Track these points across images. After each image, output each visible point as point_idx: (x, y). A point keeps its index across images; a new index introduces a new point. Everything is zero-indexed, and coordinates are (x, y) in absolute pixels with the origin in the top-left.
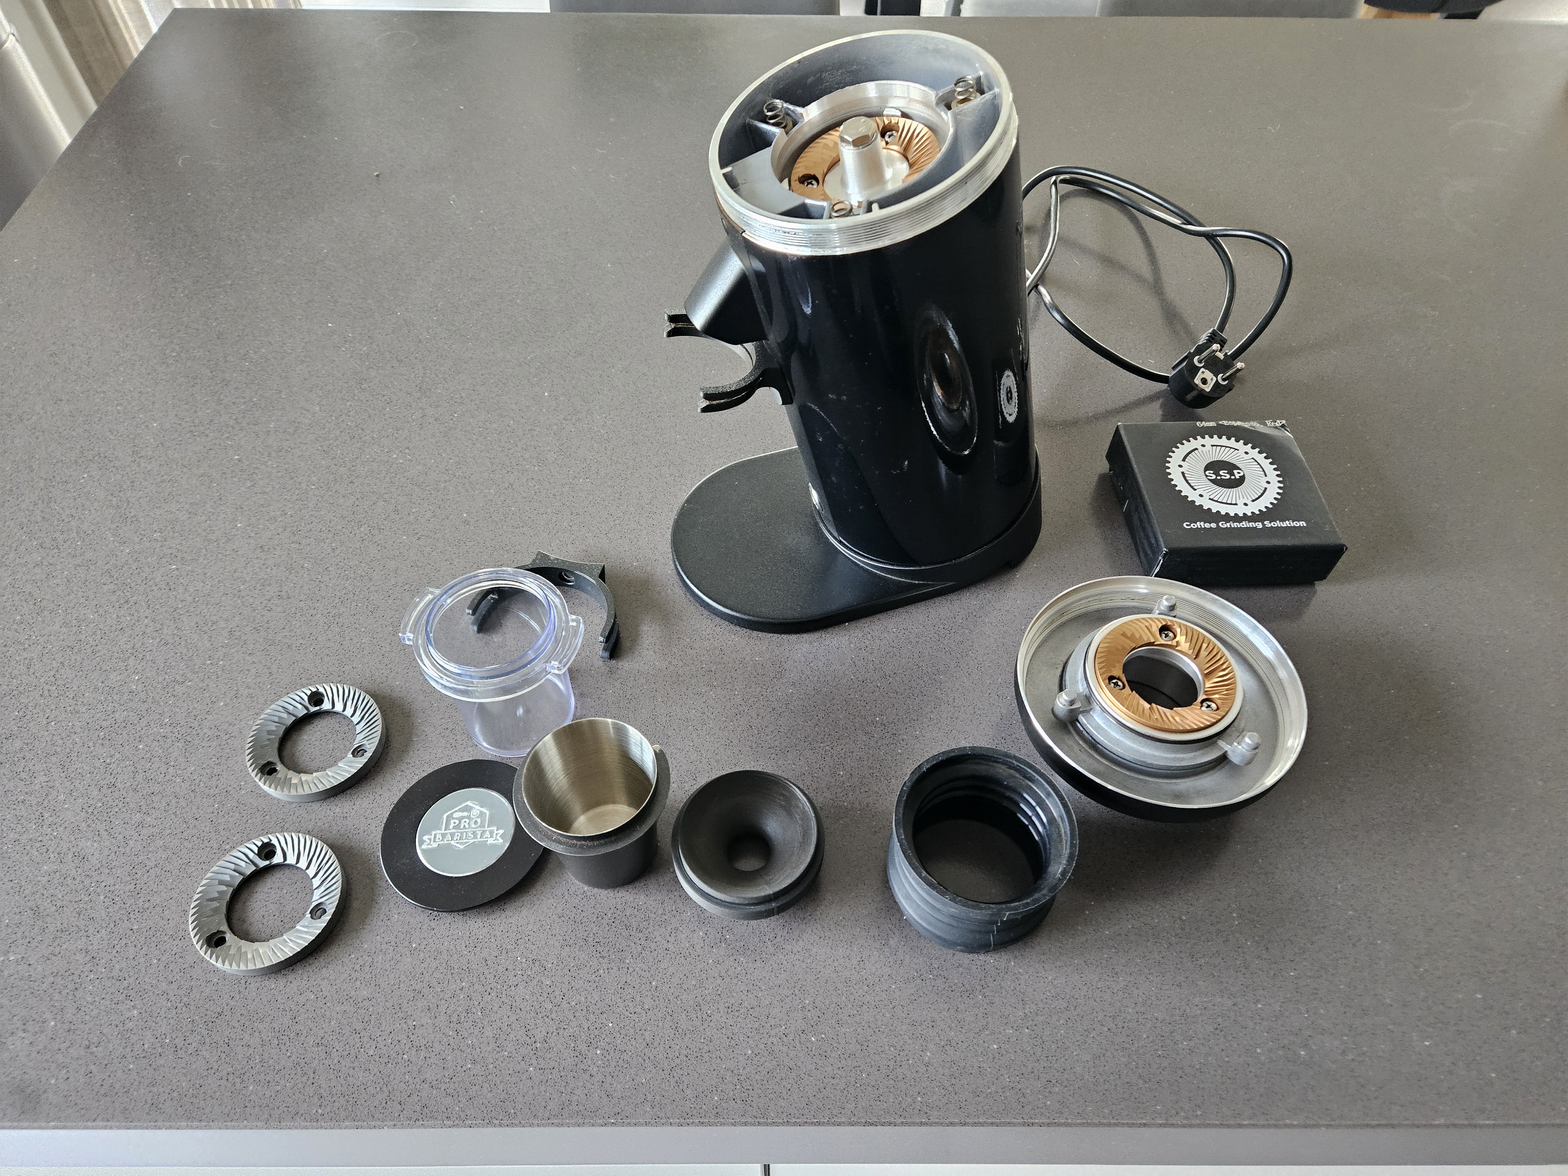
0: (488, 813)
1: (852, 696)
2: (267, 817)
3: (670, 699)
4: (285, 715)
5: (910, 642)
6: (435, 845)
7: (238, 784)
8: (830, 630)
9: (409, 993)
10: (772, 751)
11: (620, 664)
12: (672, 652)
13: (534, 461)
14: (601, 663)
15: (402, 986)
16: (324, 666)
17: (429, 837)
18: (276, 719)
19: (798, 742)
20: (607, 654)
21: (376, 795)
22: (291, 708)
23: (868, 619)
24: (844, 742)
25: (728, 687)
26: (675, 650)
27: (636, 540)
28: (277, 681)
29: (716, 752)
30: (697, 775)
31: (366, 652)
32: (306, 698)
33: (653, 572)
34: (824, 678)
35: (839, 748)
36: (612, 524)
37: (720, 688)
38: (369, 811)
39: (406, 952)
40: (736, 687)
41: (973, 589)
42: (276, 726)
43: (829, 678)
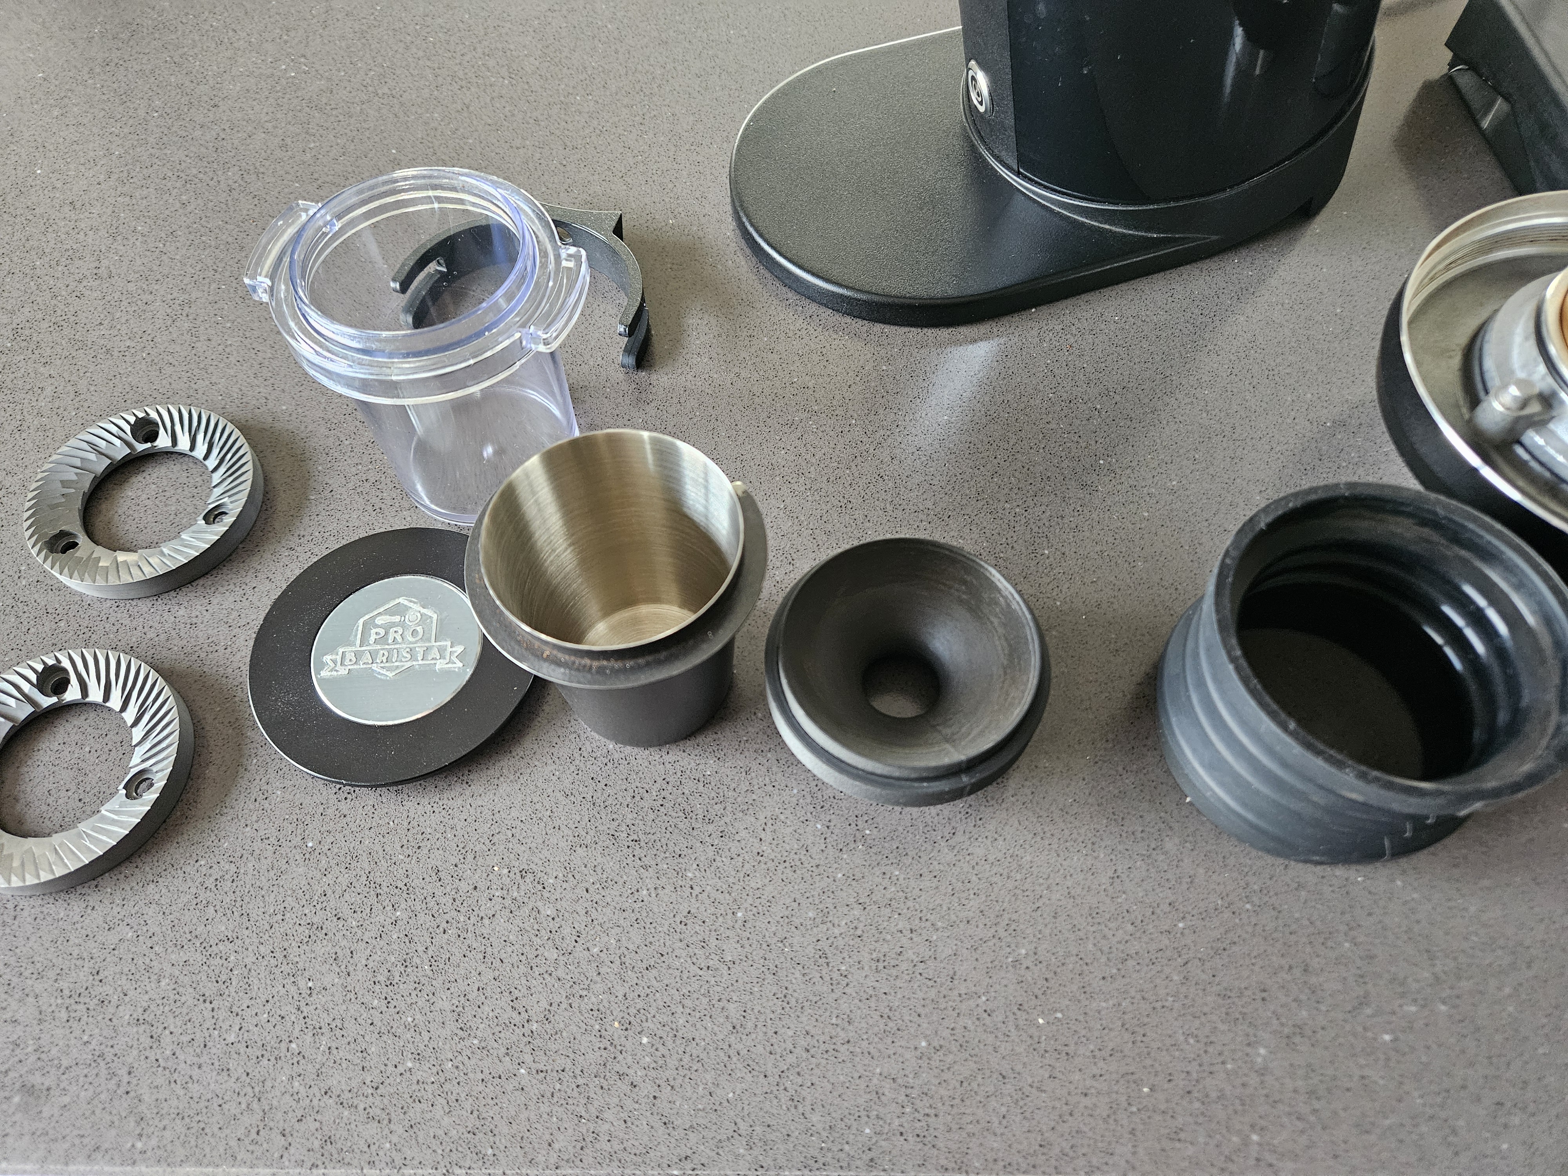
0: (435, 616)
1: (1053, 425)
2: (62, 624)
3: (741, 432)
4: (92, 457)
5: (1145, 337)
6: (343, 671)
7: (15, 569)
8: (1005, 320)
9: (302, 929)
10: (921, 516)
11: (654, 377)
12: (740, 358)
13: (504, 72)
14: (621, 375)
15: (287, 915)
16: (164, 382)
17: (334, 657)
18: (78, 462)
19: (964, 502)
20: (631, 361)
21: (247, 588)
22: (102, 444)
23: (1069, 302)
24: (1045, 500)
25: (837, 412)
26: (743, 354)
27: (671, 186)
28: (86, 405)
29: (824, 518)
30: (795, 556)
31: (232, 359)
32: (127, 428)
33: (701, 234)
34: (1003, 398)
35: (1038, 510)
36: (631, 161)
37: (824, 415)
38: (235, 614)
39: (297, 857)
40: (851, 412)
41: (1244, 252)
42: (76, 474)
43: (1010, 397)
